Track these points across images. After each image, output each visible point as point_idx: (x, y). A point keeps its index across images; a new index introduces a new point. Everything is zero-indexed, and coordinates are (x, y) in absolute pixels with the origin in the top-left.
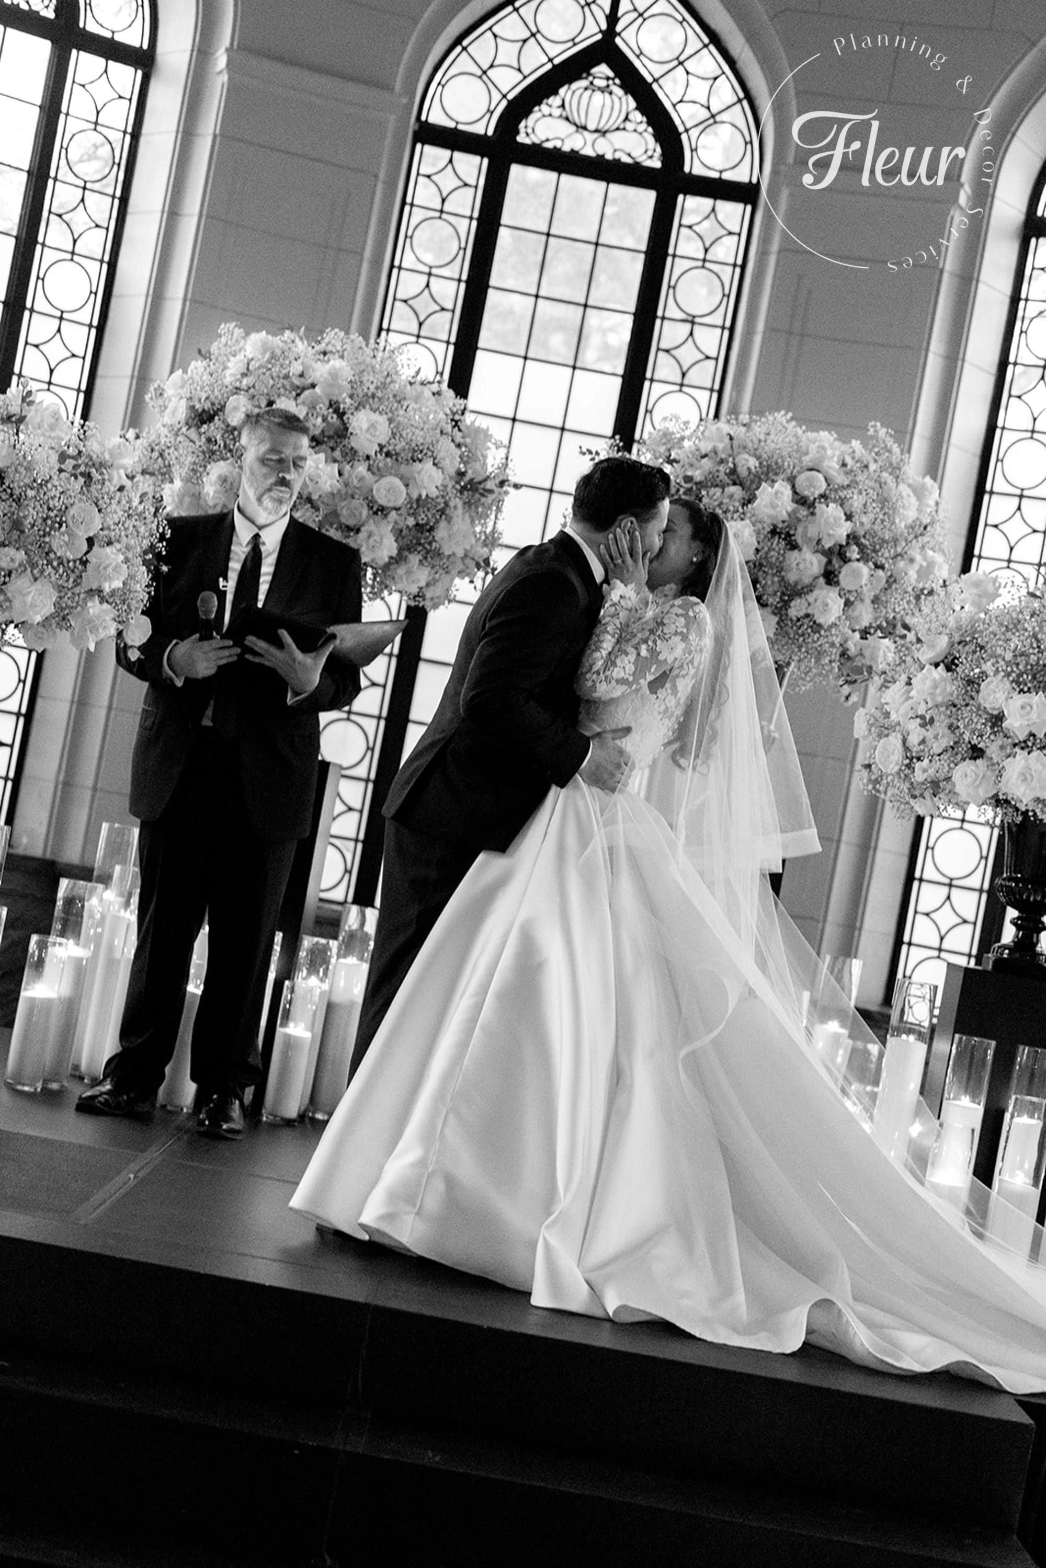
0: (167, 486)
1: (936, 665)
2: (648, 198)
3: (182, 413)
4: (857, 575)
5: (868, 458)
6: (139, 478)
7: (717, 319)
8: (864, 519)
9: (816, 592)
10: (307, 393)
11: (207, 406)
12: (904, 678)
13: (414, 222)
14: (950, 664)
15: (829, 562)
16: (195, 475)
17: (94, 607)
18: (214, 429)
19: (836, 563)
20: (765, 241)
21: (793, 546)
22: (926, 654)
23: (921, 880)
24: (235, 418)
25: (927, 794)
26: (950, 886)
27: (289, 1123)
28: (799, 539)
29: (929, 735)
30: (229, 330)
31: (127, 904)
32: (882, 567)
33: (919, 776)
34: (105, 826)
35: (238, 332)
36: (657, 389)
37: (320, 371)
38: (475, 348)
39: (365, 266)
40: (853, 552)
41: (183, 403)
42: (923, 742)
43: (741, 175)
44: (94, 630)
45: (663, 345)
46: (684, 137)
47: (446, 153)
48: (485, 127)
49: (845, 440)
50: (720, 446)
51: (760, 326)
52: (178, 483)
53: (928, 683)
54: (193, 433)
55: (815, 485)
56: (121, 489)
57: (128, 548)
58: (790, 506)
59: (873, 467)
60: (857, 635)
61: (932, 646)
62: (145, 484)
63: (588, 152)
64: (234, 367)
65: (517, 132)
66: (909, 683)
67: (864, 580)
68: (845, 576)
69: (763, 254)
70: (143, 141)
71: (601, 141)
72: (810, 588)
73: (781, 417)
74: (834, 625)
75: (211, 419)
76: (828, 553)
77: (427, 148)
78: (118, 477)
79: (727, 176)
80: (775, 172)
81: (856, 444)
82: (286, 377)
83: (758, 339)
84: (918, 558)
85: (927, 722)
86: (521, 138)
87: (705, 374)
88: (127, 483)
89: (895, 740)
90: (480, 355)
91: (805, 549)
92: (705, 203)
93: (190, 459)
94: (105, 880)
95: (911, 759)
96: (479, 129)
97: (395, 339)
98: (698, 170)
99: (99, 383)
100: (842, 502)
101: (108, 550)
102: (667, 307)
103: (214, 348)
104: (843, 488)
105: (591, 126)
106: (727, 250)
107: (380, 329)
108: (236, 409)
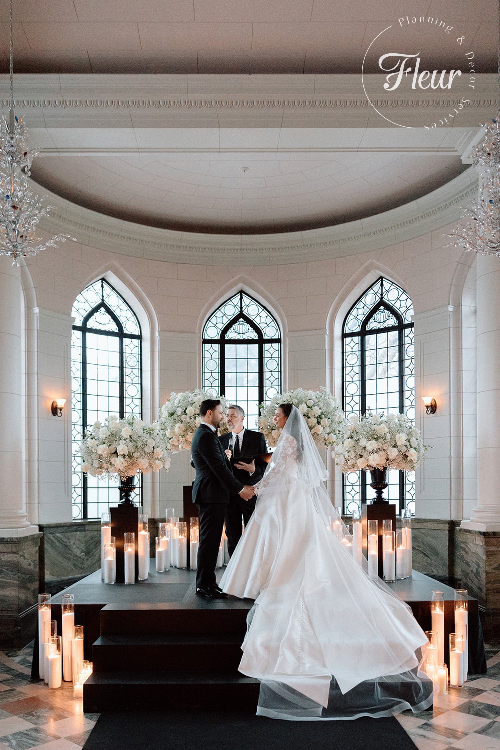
0: (167, 431)
1: (348, 438)
2: (256, 346)
3: (167, 414)
4: (324, 421)
5: (321, 395)
6: (161, 431)
7: (277, 370)
8: (324, 408)
9: (316, 427)
10: (194, 405)
11: (172, 412)
12: (341, 443)
13: (206, 362)
14: (352, 437)
15: (318, 420)
16: (172, 427)
17: (157, 462)
18: (175, 416)
19: (319, 419)
20: (285, 350)
21: (309, 418)
22: (345, 437)
23: (346, 485)
24: (179, 413)
25: (352, 468)
26: (353, 485)
27: (221, 568)
28: (310, 416)
29: (350, 454)
30: (173, 394)
31: (175, 526)
32: (329, 418)
33: (349, 464)
34: (166, 509)
35: (175, 394)
36: (267, 388)
37: (196, 399)
38: (225, 387)
39: (197, 373)
40: (323, 416)
41: (167, 412)
42: (349, 456)
43: (276, 337)
44: (158, 467)
45: (266, 378)
46: (262, 331)
47: (210, 345)
48: (218, 337)
49: (315, 392)
50: (288, 398)
51: (287, 370)
52: (169, 430)
53: (348, 443)
54: (170, 418)
55: (311, 403)
56: (158, 434)
57: (162, 447)
58: (307, 409)
59: (323, 396)
60: (327, 435)
61: (346, 434)
62: (162, 432)
63: (241, 338)
64: (176, 402)
65: (225, 337)
66: (343, 443)
67: (327, 422)
68: (322, 422)
69: (285, 353)
70: (143, 355)
71: (244, 335)
72: (314, 426)
73: (300, 389)
74: (322, 433)
75: (173, 414)
76: (317, 418)
77: (206, 345)
78: (157, 432)
79: (273, 338)
80: (284, 335)
81: (318, 392)
82: (188, 402)
83: (287, 373)
84: (337, 415)
85: (349, 452)
86: (226, 338)
87: (276, 383)
88: (158, 432)
89: (342, 457)
90: (226, 388)
91: (312, 418)
92: (270, 345)
93: (171, 424)
94: (169, 521)
95: (347, 460)
96: (216, 338)
97: (206, 388)
98: (267, 338)
99: (143, 411)
100: (318, 405)
101: (158, 448)
102: (265, 369)
103: (170, 398)
104: (317, 402)
105: (241, 333)
106: (276, 354)
107: (203, 387)
108: (179, 411)
